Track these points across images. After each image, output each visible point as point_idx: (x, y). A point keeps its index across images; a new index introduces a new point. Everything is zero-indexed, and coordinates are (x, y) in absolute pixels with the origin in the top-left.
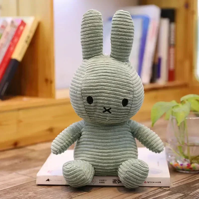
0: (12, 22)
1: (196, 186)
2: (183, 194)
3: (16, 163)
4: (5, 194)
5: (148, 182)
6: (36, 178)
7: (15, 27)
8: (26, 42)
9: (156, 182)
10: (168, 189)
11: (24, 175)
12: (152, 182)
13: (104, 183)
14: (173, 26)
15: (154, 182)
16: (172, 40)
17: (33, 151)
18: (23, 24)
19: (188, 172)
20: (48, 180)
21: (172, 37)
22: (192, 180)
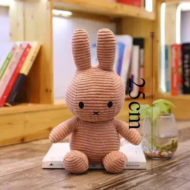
0: (21, 45)
1: (166, 169)
2: (157, 174)
3: (24, 154)
4: (18, 175)
5: (129, 166)
6: (41, 164)
7: (23, 49)
8: (32, 60)
9: (136, 166)
10: (145, 170)
11: (32, 162)
12: (132, 166)
13: (95, 166)
14: (142, 51)
15: (134, 166)
16: (142, 62)
17: (36, 145)
18: (29, 47)
19: (159, 159)
20: (51, 165)
21: (142, 59)
22: (163, 164)
